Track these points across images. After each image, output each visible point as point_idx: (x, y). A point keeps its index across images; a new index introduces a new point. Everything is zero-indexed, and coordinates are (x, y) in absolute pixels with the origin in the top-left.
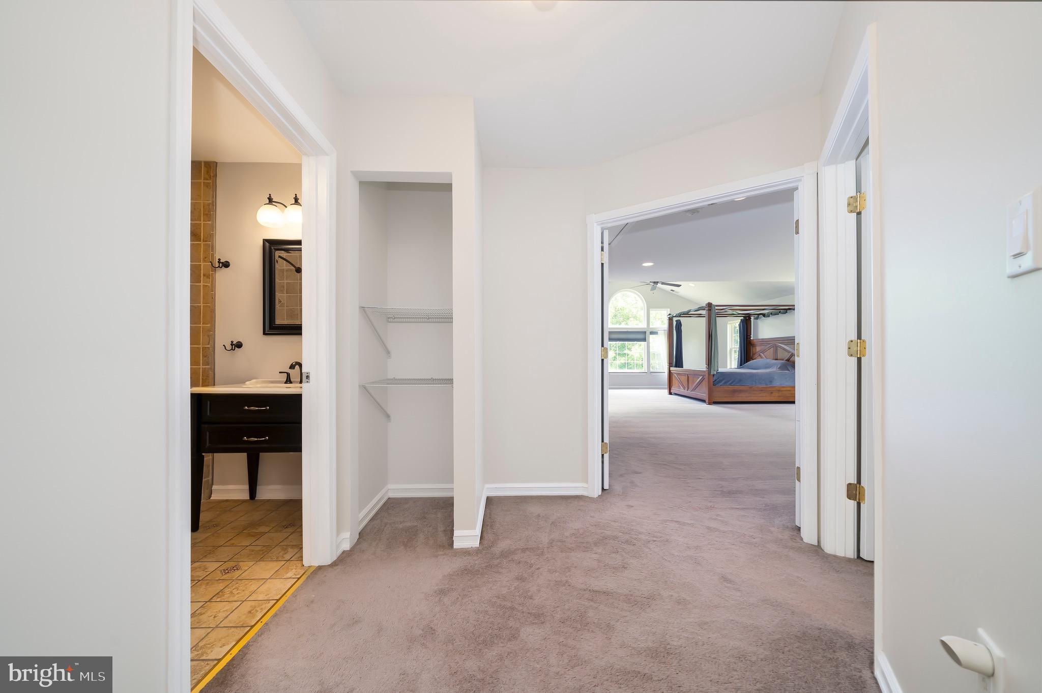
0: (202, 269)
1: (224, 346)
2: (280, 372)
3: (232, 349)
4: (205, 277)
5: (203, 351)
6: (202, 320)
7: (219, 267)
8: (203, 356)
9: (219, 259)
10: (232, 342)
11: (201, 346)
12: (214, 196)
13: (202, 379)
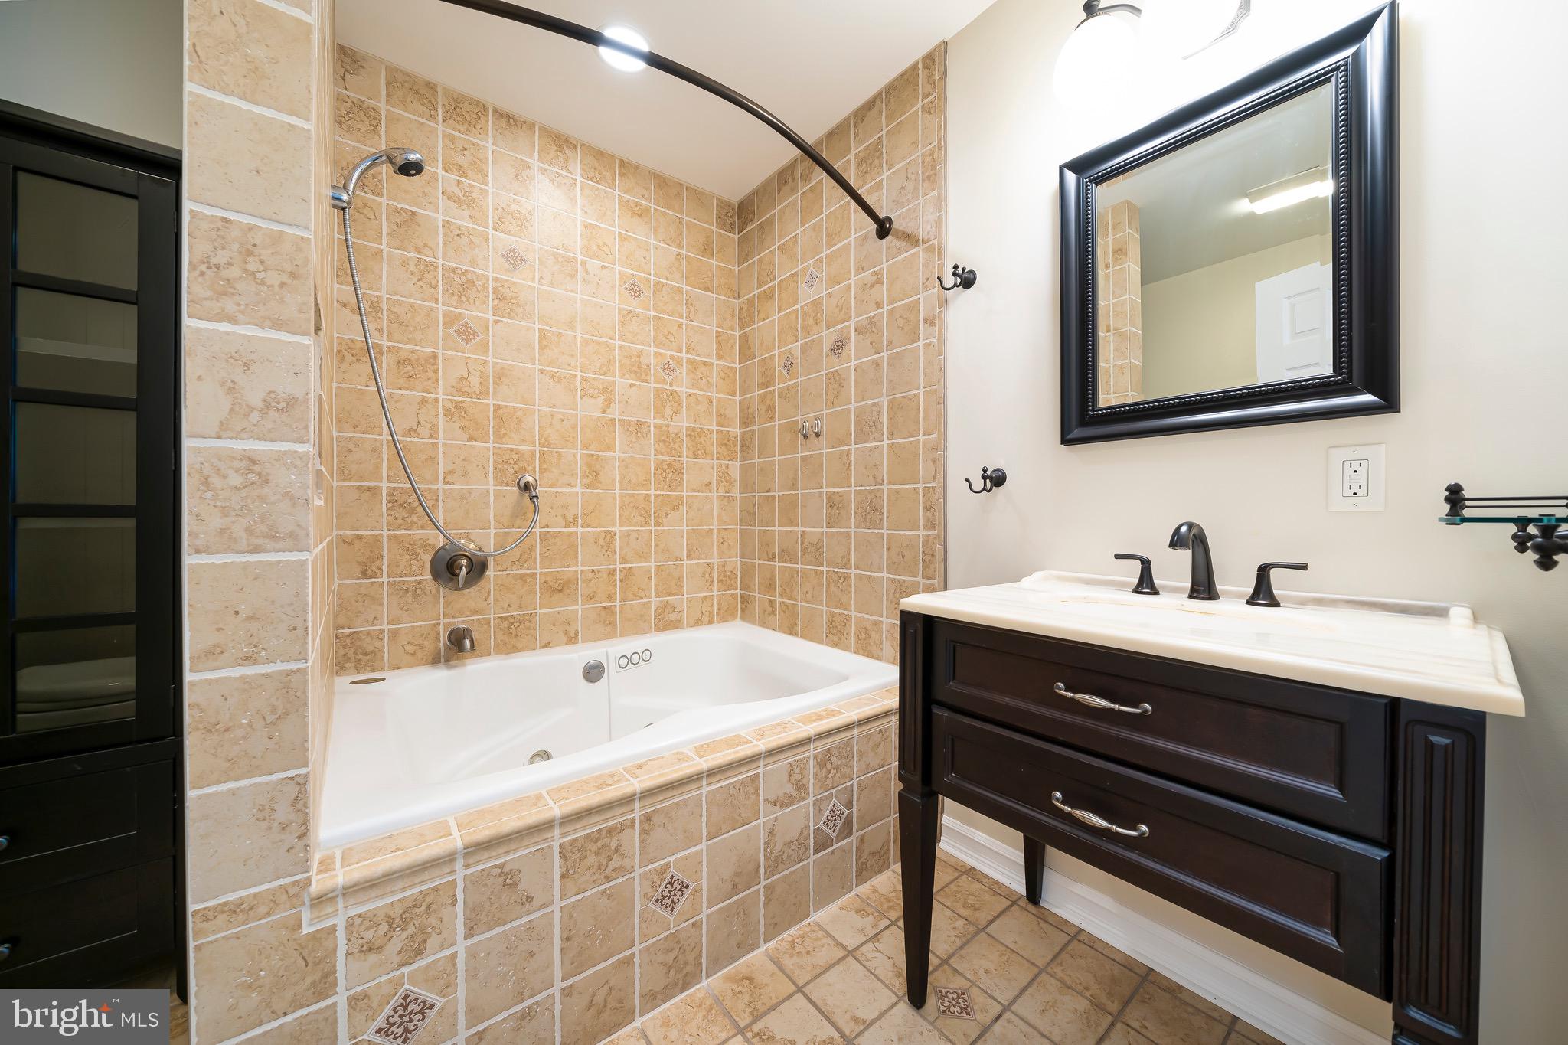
0: (921, 309)
1: (967, 480)
2: (1118, 556)
3: (984, 489)
4: (927, 325)
5: (924, 496)
6: (921, 428)
7: (955, 285)
8: (924, 508)
9: (956, 267)
10: (985, 470)
11: (920, 486)
12: (944, 126)
13: (923, 561)
